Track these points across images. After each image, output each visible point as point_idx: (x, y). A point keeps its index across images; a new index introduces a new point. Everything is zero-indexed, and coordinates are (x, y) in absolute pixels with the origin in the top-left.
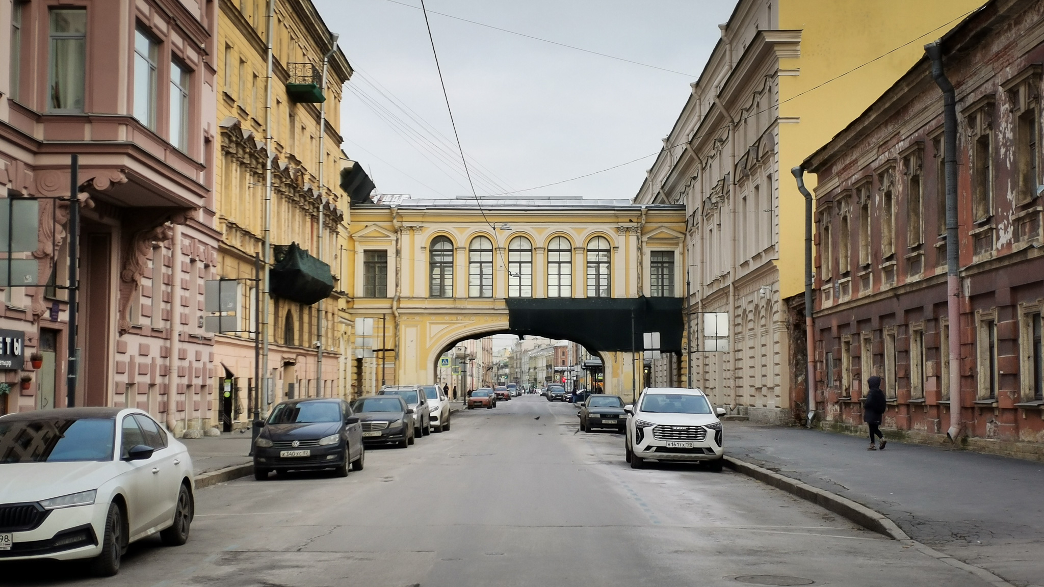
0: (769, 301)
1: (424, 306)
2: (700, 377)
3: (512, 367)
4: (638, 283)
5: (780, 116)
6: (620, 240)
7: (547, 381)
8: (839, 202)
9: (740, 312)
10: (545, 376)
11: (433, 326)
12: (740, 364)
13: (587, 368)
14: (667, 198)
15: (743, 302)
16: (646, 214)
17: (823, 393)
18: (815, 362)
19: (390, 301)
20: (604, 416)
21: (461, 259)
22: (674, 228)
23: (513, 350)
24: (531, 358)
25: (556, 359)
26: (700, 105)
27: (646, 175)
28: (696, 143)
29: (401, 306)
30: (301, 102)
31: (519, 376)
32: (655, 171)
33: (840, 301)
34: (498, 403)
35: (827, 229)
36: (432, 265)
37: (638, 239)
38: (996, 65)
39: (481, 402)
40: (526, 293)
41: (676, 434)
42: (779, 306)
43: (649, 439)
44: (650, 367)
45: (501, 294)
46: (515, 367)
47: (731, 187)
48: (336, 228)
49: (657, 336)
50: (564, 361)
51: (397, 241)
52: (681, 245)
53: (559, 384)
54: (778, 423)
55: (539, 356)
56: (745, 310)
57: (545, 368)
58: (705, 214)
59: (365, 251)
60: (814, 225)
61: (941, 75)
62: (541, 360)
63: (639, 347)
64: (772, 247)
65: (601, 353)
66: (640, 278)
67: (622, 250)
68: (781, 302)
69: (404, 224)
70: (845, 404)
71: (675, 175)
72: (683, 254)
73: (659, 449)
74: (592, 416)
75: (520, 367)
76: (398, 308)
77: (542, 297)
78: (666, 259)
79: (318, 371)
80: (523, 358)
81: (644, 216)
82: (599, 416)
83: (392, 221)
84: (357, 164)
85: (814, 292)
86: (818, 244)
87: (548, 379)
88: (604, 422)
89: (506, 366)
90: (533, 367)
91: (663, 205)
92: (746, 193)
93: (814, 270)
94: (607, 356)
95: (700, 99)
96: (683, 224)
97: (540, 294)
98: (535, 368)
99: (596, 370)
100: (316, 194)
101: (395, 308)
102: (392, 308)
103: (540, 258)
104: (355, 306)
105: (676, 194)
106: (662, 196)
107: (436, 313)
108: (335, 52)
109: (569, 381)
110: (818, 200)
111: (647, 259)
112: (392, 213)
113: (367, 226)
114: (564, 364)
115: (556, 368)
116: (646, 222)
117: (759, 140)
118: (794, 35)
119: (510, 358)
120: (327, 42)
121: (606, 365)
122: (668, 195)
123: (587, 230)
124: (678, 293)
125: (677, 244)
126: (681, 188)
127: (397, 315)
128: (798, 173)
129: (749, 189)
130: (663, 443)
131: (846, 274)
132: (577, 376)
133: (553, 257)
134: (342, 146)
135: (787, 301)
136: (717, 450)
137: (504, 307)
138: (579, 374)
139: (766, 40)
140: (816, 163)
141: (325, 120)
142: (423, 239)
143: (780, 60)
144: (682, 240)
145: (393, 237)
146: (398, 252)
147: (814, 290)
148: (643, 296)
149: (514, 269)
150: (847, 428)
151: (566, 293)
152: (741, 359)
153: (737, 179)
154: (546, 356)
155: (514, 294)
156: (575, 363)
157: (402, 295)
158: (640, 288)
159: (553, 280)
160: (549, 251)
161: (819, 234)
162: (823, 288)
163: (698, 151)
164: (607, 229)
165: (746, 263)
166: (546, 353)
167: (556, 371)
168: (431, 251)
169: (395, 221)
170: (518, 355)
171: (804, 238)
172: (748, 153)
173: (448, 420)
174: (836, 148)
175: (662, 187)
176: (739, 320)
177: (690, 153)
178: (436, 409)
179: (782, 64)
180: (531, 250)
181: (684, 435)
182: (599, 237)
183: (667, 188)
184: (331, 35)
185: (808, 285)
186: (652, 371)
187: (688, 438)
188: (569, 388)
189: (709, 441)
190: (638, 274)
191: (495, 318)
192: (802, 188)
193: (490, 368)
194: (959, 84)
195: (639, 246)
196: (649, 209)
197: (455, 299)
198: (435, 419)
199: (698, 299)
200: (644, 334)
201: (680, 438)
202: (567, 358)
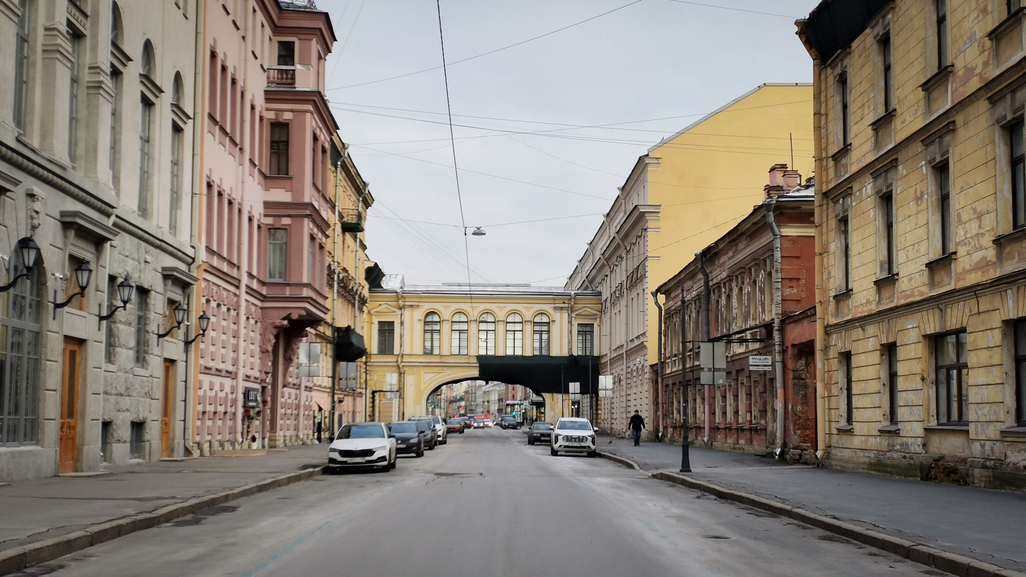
0: (643, 365)
1: (420, 361)
2: (609, 411)
3: (467, 400)
4: (569, 346)
5: (649, 256)
6: (556, 316)
7: (499, 413)
8: (673, 315)
9: (629, 370)
10: (497, 408)
11: (426, 375)
12: (629, 404)
13: (533, 403)
14: (590, 284)
15: (631, 364)
16: (574, 298)
17: (666, 422)
18: (662, 403)
19: (396, 357)
20: (542, 435)
21: (446, 327)
22: (595, 308)
25: (507, 393)
26: (609, 229)
27: (577, 263)
28: (607, 255)
29: (404, 360)
30: (348, 231)
31: (474, 408)
32: (583, 261)
33: (673, 371)
34: (465, 430)
35: (668, 328)
36: (425, 331)
37: (569, 315)
38: (721, 269)
39: (454, 428)
40: (491, 353)
41: (573, 440)
42: (647, 370)
43: (561, 442)
44: (579, 404)
45: (473, 353)
46: (470, 400)
47: (625, 290)
48: (363, 308)
49: (578, 384)
50: (513, 395)
51: (401, 315)
52: (598, 320)
53: (509, 415)
54: (646, 440)
55: (492, 391)
56: (632, 369)
57: (497, 402)
58: (612, 302)
59: (379, 322)
60: (663, 324)
61: (703, 268)
63: (566, 391)
64: (644, 334)
65: (543, 394)
66: (570, 342)
67: (557, 323)
68: (648, 367)
69: (407, 303)
70: (675, 428)
71: (594, 271)
72: (599, 326)
73: (565, 447)
74: (535, 435)
75: (475, 401)
76: (402, 362)
77: (503, 355)
78: (588, 329)
79: (354, 406)
80: (477, 393)
81: (573, 300)
82: (539, 435)
83: (398, 301)
84: (376, 265)
85: (662, 364)
86: (665, 336)
87: (500, 411)
88: (542, 438)
89: (462, 399)
90: (486, 400)
91: (586, 292)
92: (633, 296)
93: (663, 350)
94: (547, 396)
95: (609, 225)
96: (600, 305)
97: (500, 353)
98: (488, 402)
99: (540, 405)
100: (355, 289)
101: (399, 362)
102: (397, 362)
103: (501, 327)
104: (372, 360)
105: (596, 283)
106: (587, 283)
107: (428, 366)
108: (367, 194)
109: (519, 413)
110: (665, 310)
111: (575, 329)
112: (398, 296)
113: (380, 305)
114: (513, 398)
115: (508, 402)
116: (575, 304)
117: (639, 266)
118: (656, 210)
119: (466, 392)
120: (361, 188)
121: (546, 402)
122: (591, 282)
123: (533, 309)
124: (596, 354)
125: (596, 319)
126: (598, 279)
127: (401, 367)
128: (655, 294)
129: (634, 294)
130: (567, 444)
131: (676, 356)
132: (525, 409)
133: (510, 327)
134: (366, 251)
135: (652, 366)
136: (593, 447)
137: (476, 361)
138: (527, 407)
139: (641, 210)
140: (663, 290)
141: (360, 239)
142: (419, 314)
143: (649, 222)
144: (598, 316)
145: (399, 312)
146: (402, 323)
147: (663, 362)
148: (572, 355)
149: (483, 336)
150: (675, 441)
151: (518, 352)
152: (630, 400)
153: (628, 286)
155: (482, 352)
156: (523, 397)
157: (404, 353)
158: (570, 349)
159: (510, 343)
160: (507, 323)
161: (665, 330)
162: (667, 361)
163: (608, 260)
164: (548, 308)
165: (632, 340)
167: (508, 405)
168: (425, 322)
169: (400, 301)
171: (658, 332)
172: (633, 272)
173: (446, 437)
174: (671, 286)
175: (587, 277)
176: (629, 376)
177: (603, 260)
178: (440, 430)
179: (650, 224)
180: (494, 322)
181: (577, 440)
182: (542, 313)
183: (590, 278)
184: (364, 183)
185: (660, 359)
186: (581, 405)
187: (579, 441)
188: (519, 419)
189: (589, 443)
190: (569, 340)
191: (469, 369)
192: (657, 303)
193: (451, 402)
194: (711, 272)
195: (570, 320)
196: (576, 294)
197: (442, 356)
198: (439, 436)
199: (608, 358)
200: (570, 384)
201: (575, 441)
202: (516, 393)
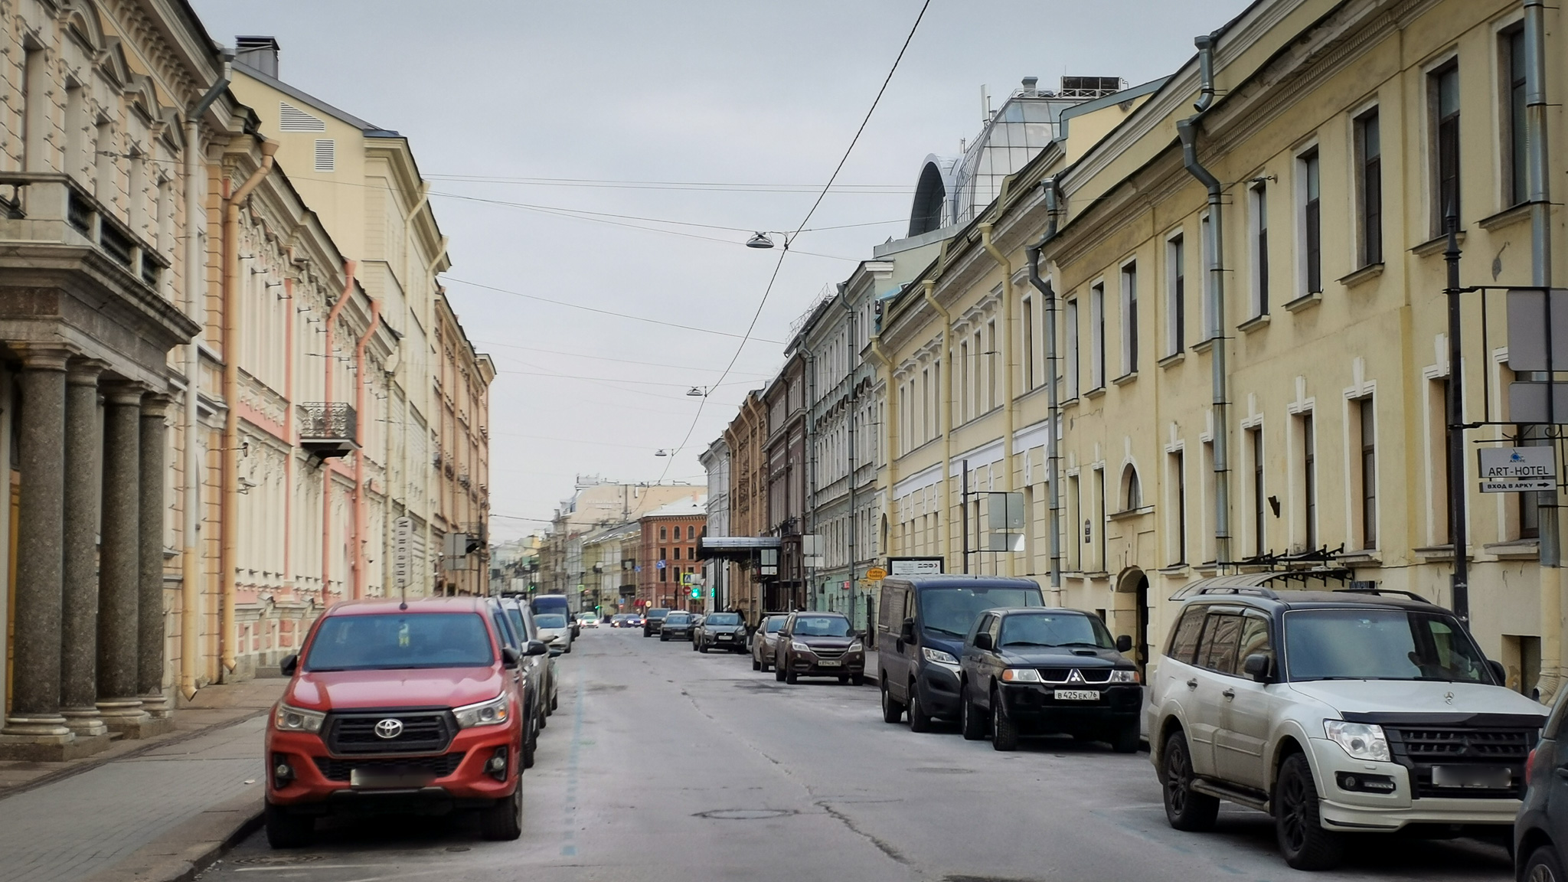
23: (548, 535)
24: (587, 547)
62: (609, 549)
154: (622, 542)
166: (620, 536)
170: (559, 544)
